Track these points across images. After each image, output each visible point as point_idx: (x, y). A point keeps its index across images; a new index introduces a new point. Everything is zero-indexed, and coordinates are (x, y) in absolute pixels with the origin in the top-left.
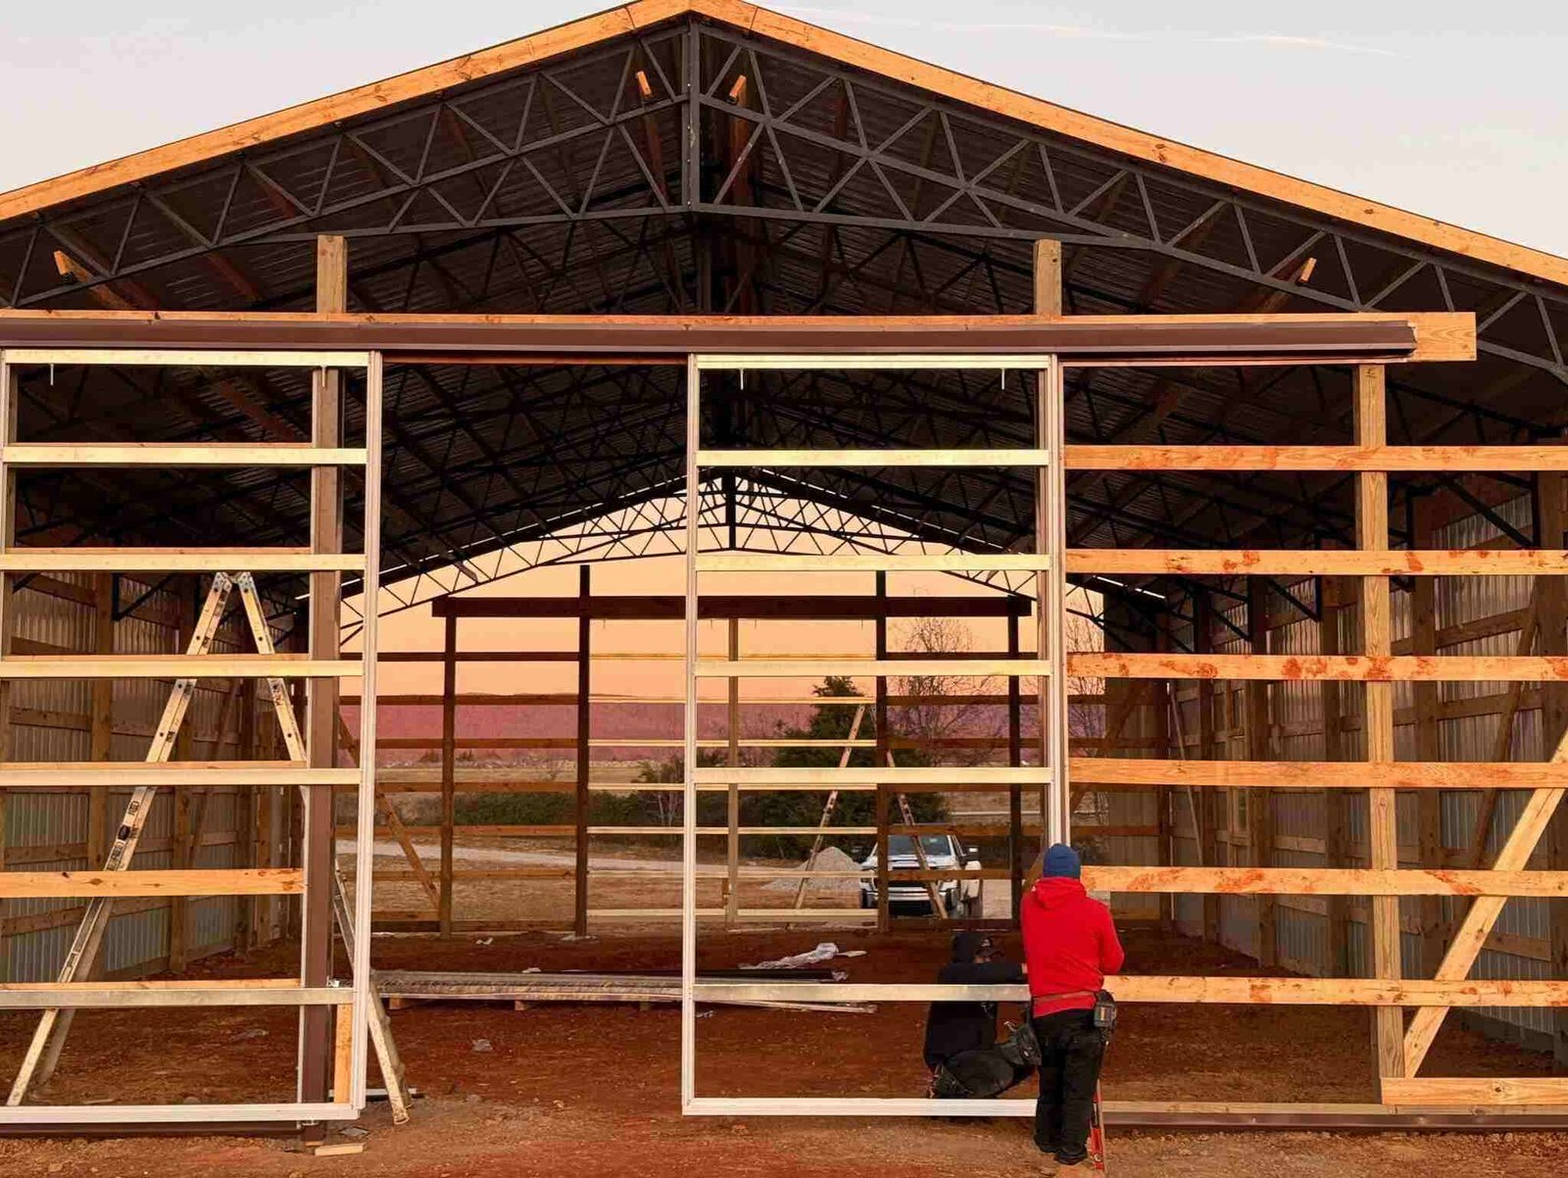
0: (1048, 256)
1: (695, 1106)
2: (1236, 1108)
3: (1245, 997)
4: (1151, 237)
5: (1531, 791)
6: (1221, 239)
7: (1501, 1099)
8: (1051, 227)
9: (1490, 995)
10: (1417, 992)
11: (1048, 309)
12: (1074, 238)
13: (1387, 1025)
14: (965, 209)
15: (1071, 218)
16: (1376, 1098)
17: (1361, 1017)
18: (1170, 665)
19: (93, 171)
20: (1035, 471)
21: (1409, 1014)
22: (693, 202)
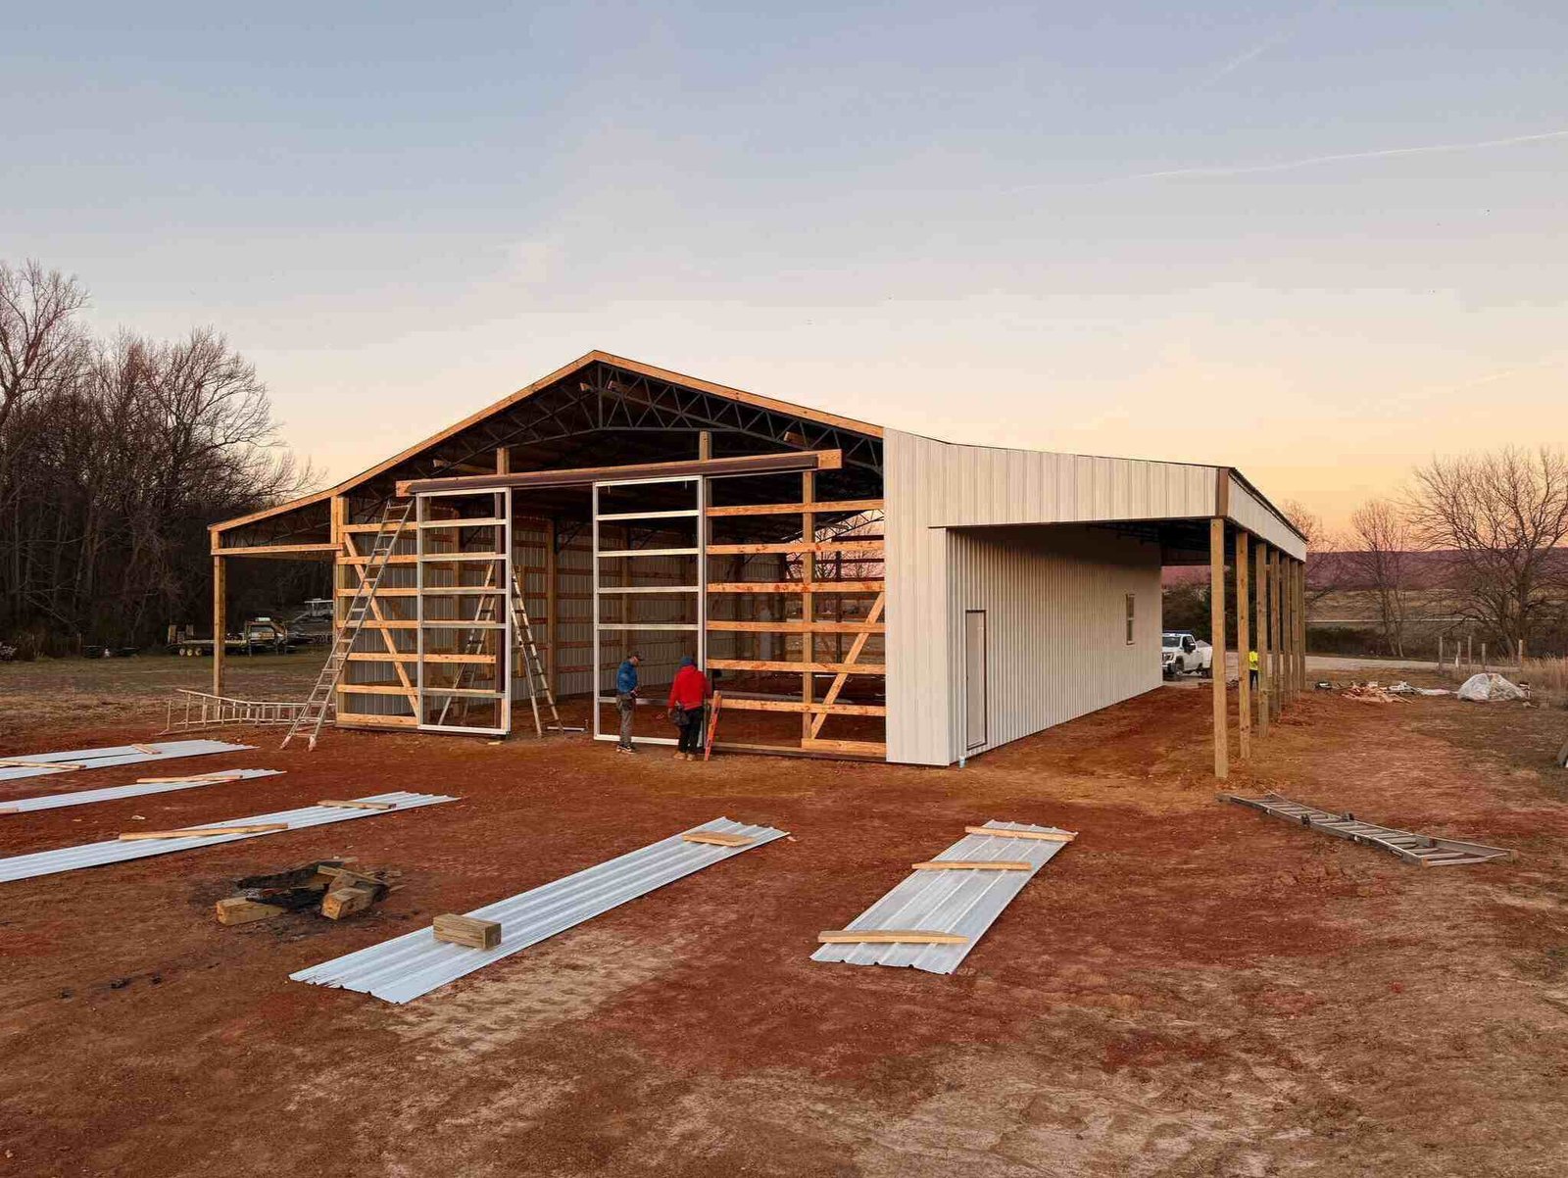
0: (704, 438)
1: (598, 737)
2: (756, 747)
3: (759, 708)
4: (738, 426)
5: (856, 634)
6: (761, 426)
7: (841, 749)
8: (706, 426)
9: (839, 710)
10: (816, 708)
11: (704, 459)
12: (714, 430)
13: (806, 719)
14: (681, 423)
15: (713, 423)
16: (800, 746)
17: (797, 716)
18: (738, 587)
19: (441, 434)
20: (695, 518)
21: (814, 715)
22: (601, 428)
